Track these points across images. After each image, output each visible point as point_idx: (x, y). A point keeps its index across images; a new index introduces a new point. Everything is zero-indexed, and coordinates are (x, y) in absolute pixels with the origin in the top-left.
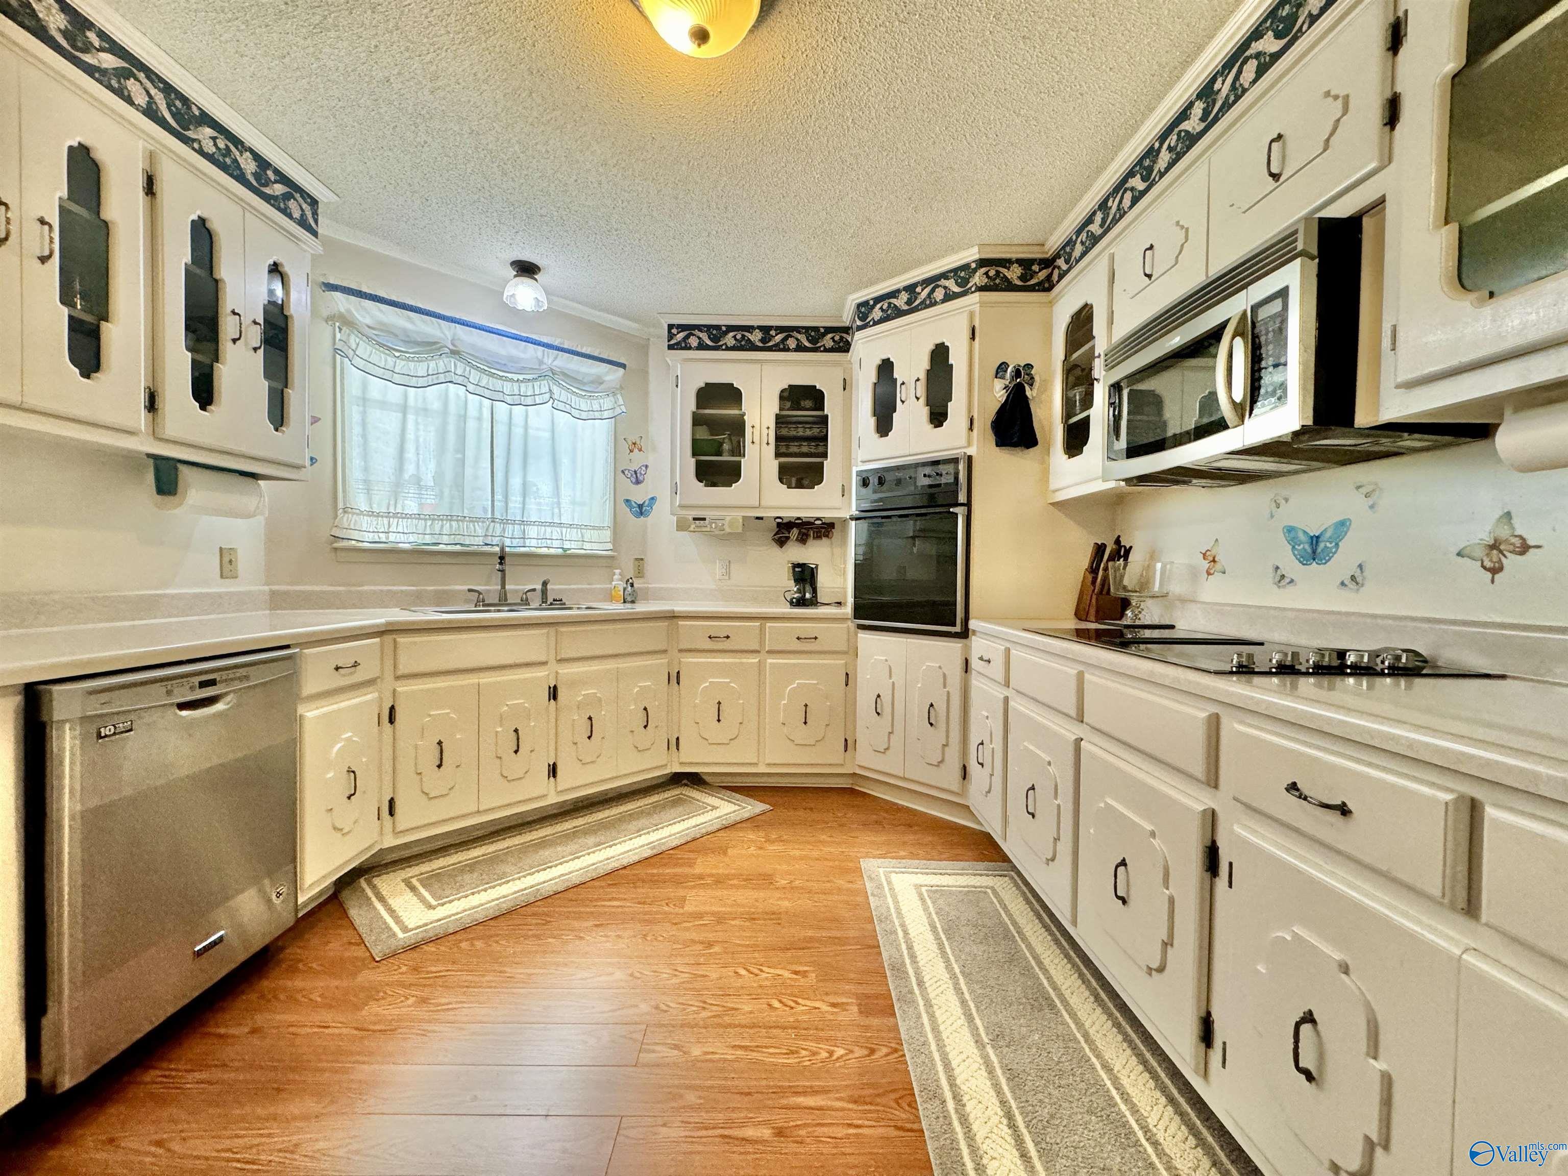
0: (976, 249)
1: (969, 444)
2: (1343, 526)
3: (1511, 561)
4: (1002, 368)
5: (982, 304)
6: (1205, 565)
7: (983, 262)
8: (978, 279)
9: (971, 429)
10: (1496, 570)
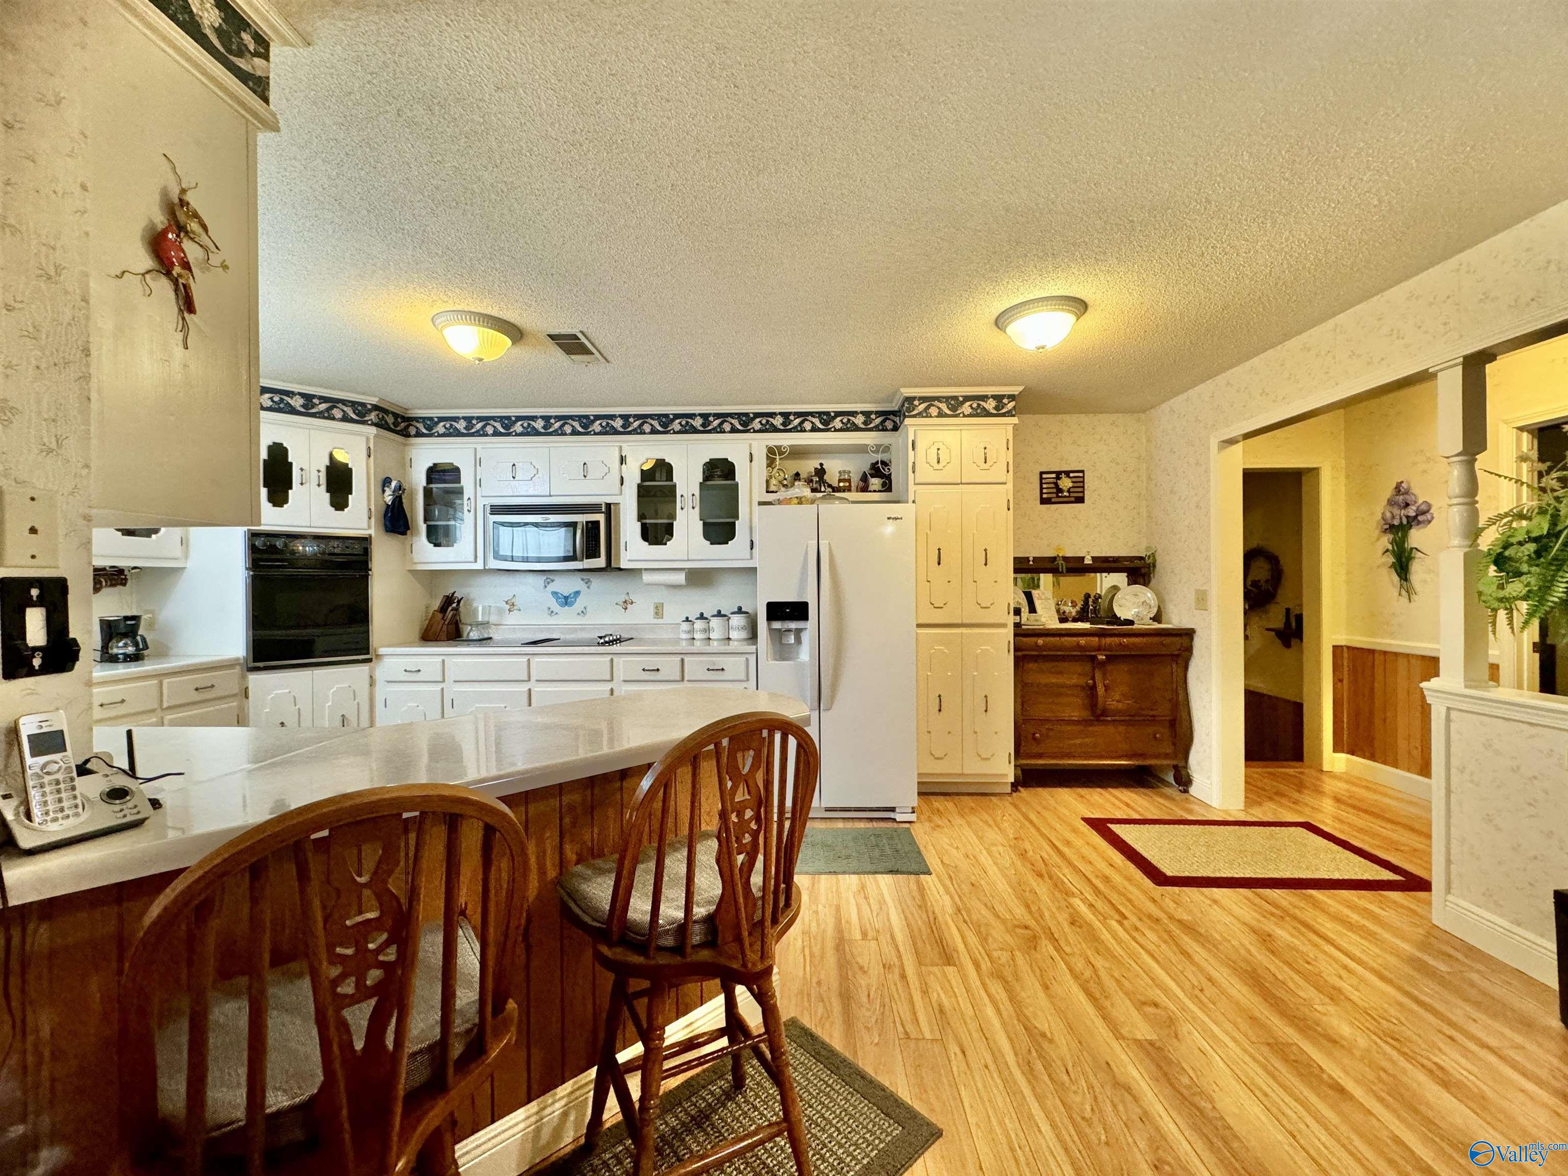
0: (377, 399)
1: (369, 527)
2: (577, 593)
3: (629, 606)
4: (387, 482)
5: (376, 436)
6: (508, 607)
7: (376, 408)
8: (373, 416)
9: (370, 518)
10: (626, 609)
